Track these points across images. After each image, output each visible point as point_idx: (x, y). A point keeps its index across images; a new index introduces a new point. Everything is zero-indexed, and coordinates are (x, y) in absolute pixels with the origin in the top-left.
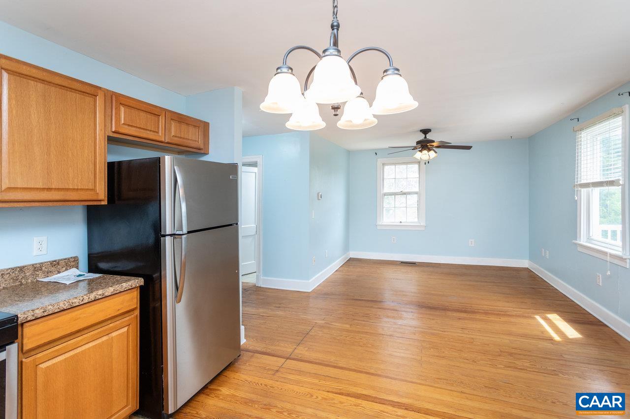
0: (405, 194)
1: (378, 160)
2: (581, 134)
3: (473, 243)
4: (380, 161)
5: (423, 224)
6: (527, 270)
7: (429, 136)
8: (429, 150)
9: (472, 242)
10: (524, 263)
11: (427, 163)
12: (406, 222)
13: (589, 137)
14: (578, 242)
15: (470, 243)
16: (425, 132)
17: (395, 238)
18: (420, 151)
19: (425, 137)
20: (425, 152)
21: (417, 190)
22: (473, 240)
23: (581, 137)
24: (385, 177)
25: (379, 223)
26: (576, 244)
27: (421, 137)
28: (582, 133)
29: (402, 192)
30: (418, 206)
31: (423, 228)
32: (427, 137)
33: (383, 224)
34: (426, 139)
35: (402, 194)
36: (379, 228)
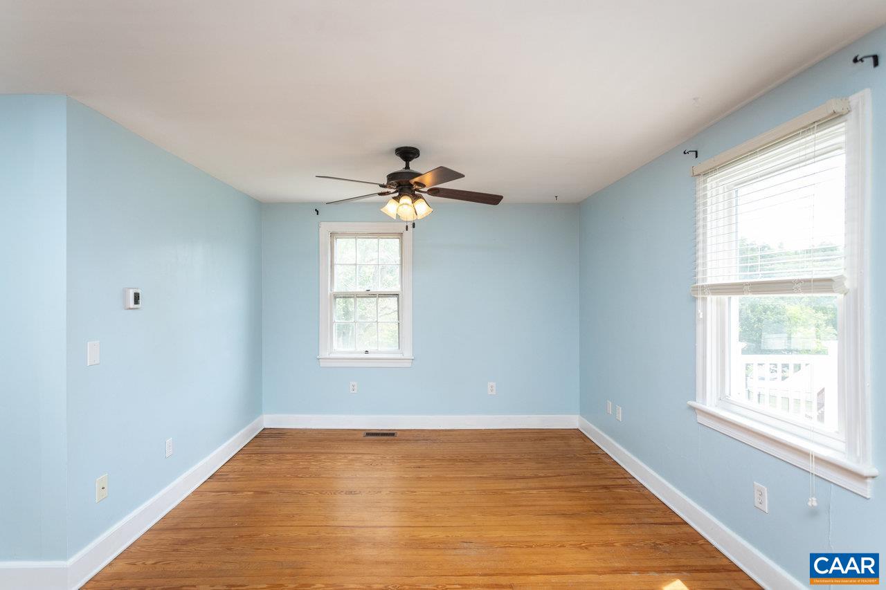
0: (373, 295)
2: (705, 182)
3: (494, 389)
4: (325, 228)
5: (408, 354)
6: (577, 434)
7: (415, 166)
8: (415, 198)
9: (492, 387)
10: (572, 421)
11: (411, 227)
12: (377, 352)
13: (721, 189)
14: (698, 404)
15: (489, 389)
16: (408, 153)
17: (355, 383)
18: (394, 198)
19: (407, 167)
20: (406, 200)
21: (396, 288)
22: (494, 384)
23: (705, 189)
24: (336, 261)
25: (323, 353)
26: (693, 409)
27: (399, 165)
28: (708, 180)
29: (369, 292)
30: (399, 319)
31: (408, 364)
32: (409, 168)
33: (332, 356)
34: (407, 171)
35: (369, 297)
36: (322, 364)
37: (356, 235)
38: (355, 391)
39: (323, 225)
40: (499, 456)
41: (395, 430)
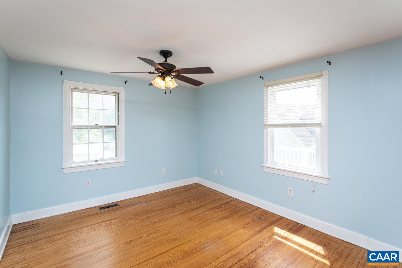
0: (101, 127)
1: (65, 82)
3: (165, 171)
4: (67, 84)
5: (123, 159)
11: (168, 92)
12: (103, 160)
14: (265, 165)
15: (162, 171)
16: (166, 54)
17: (89, 180)
19: (166, 61)
22: (164, 169)
25: (66, 165)
26: (263, 167)
27: (161, 60)
29: (97, 125)
30: (116, 140)
31: (123, 165)
32: (167, 62)
33: (72, 165)
34: (166, 63)
35: (97, 128)
36: (65, 171)
37: (88, 91)
38: (90, 185)
39: (66, 82)
40: (179, 202)
41: (117, 202)
